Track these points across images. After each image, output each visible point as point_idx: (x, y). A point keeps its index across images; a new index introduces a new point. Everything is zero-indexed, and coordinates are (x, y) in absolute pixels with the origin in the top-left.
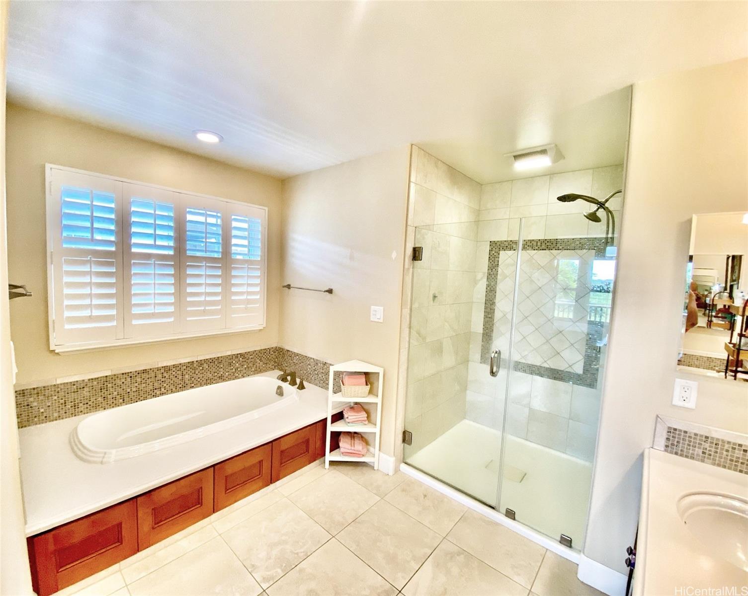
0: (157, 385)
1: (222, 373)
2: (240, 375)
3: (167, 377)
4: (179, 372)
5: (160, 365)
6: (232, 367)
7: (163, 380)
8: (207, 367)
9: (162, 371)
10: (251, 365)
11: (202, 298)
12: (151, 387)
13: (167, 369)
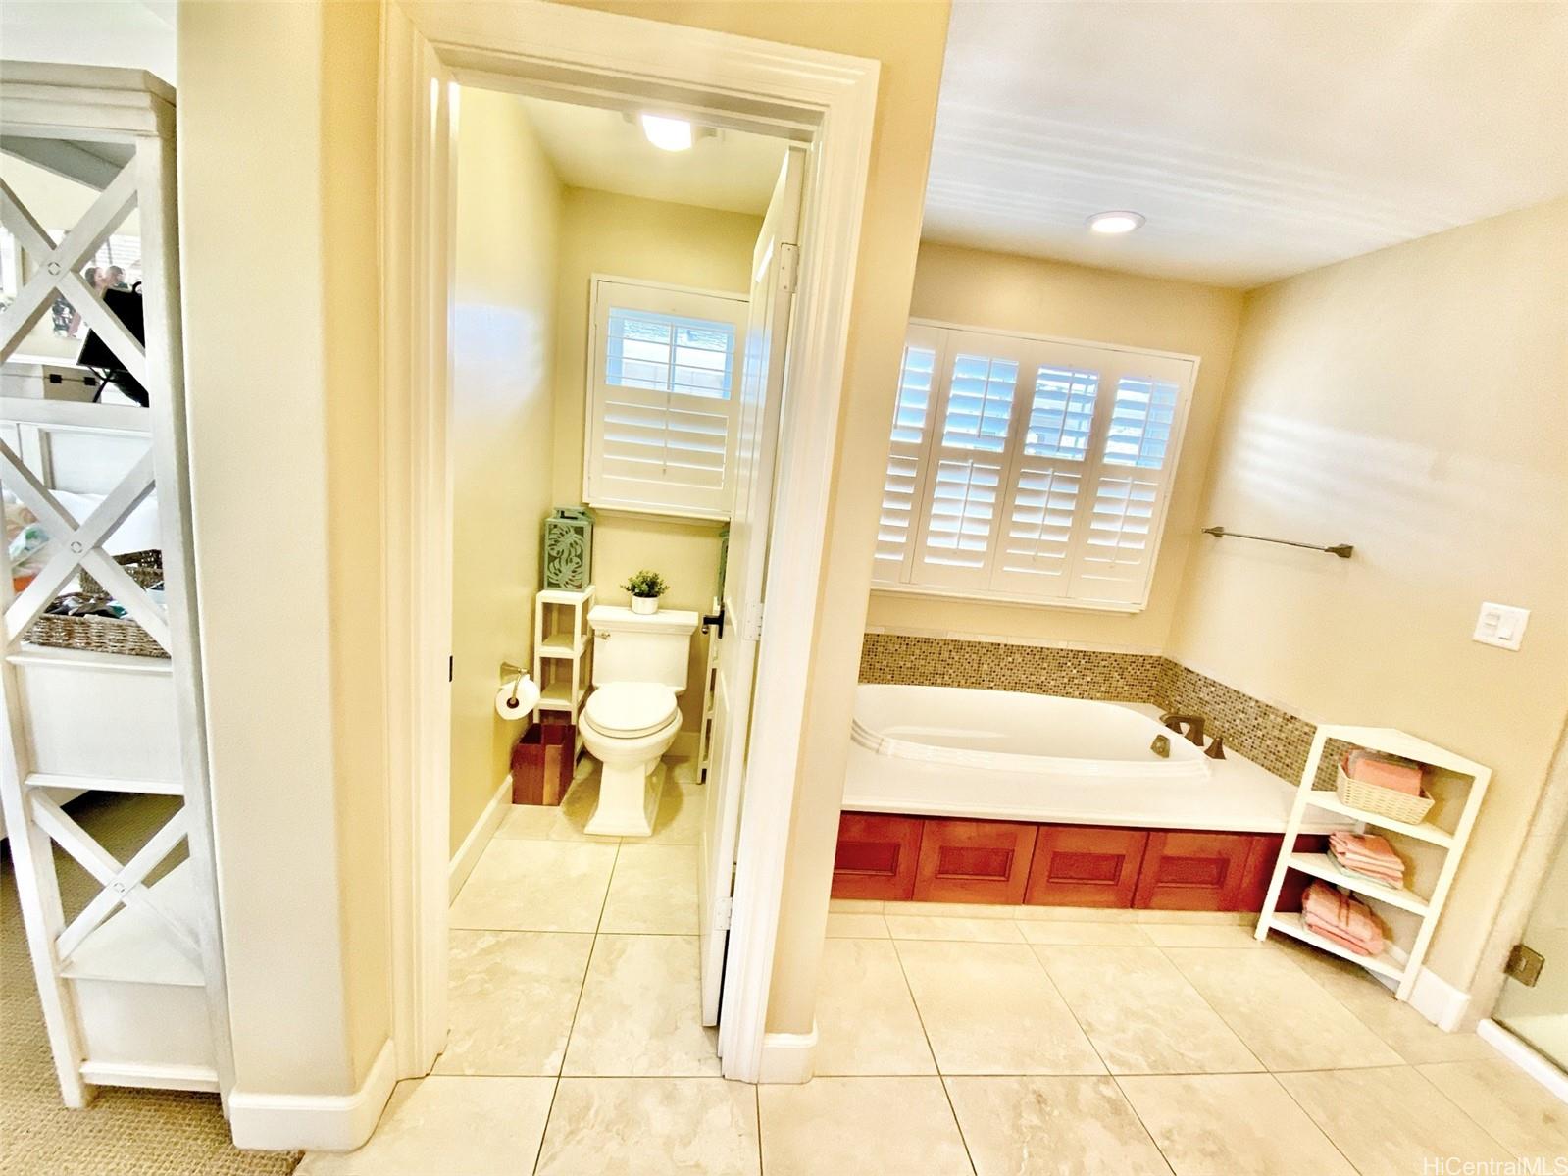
0: (940, 668)
1: (1043, 678)
2: (1077, 694)
3: (956, 658)
4: (974, 656)
5: (949, 637)
6: (1064, 674)
7: (950, 661)
8: (1020, 660)
9: (951, 648)
10: (1100, 679)
11: (1035, 536)
12: (931, 669)
13: (958, 646)
